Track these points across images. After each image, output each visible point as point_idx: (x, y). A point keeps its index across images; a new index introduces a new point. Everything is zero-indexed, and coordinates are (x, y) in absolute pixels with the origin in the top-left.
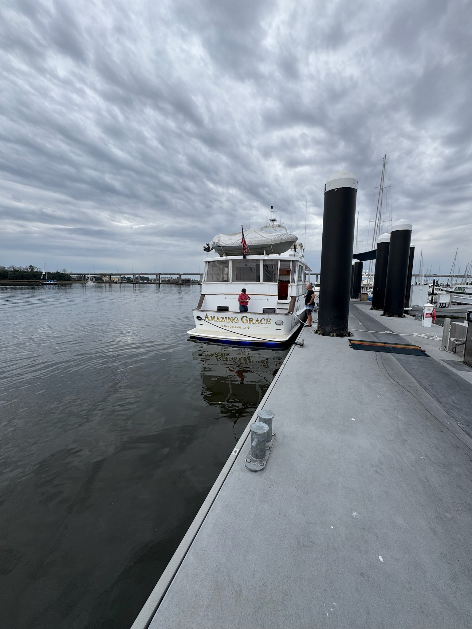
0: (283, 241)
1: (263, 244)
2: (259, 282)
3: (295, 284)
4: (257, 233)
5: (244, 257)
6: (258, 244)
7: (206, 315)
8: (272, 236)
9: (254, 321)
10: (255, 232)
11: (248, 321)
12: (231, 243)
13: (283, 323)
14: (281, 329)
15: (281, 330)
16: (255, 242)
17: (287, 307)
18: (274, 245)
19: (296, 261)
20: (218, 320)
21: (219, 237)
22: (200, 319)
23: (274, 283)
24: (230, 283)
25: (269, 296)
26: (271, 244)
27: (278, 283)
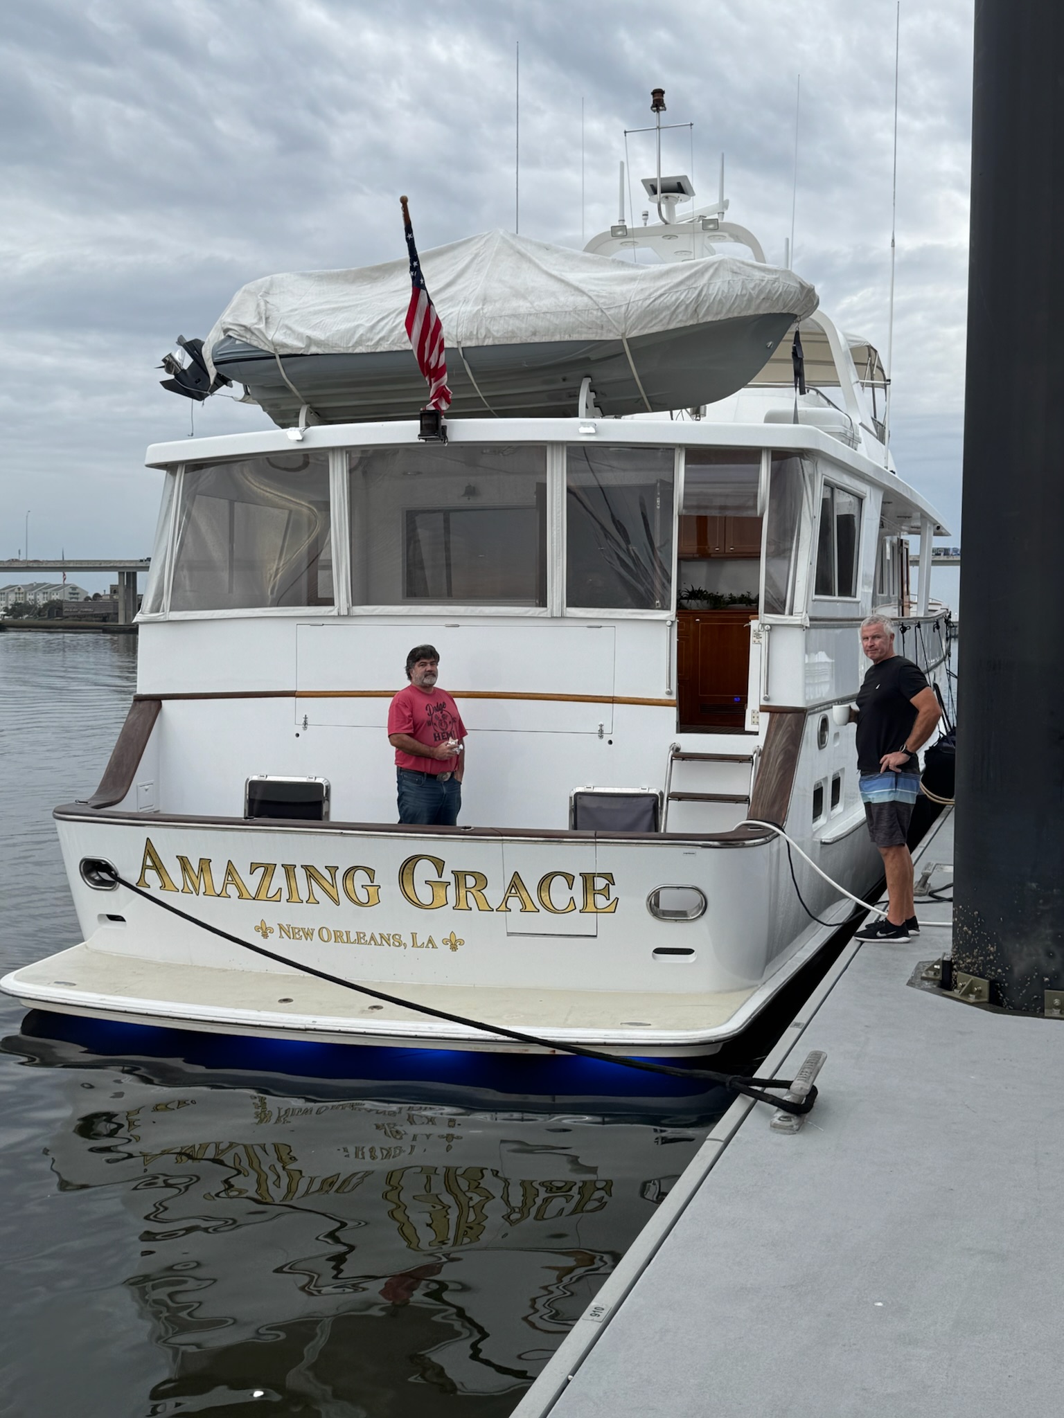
0: (709, 319)
1: (567, 338)
2: (545, 605)
3: (796, 619)
4: (530, 261)
5: (433, 426)
6: (536, 339)
7: (150, 851)
8: (632, 279)
9: (494, 894)
10: (519, 252)
11: (451, 890)
12: (348, 331)
13: (704, 907)
14: (689, 952)
15: (690, 958)
16: (513, 324)
17: (743, 782)
18: (647, 347)
19: (803, 453)
20: (232, 890)
21: (267, 293)
22: (105, 876)
23: (642, 614)
24: (337, 614)
25: (611, 705)
26: (623, 334)
27: (671, 616)
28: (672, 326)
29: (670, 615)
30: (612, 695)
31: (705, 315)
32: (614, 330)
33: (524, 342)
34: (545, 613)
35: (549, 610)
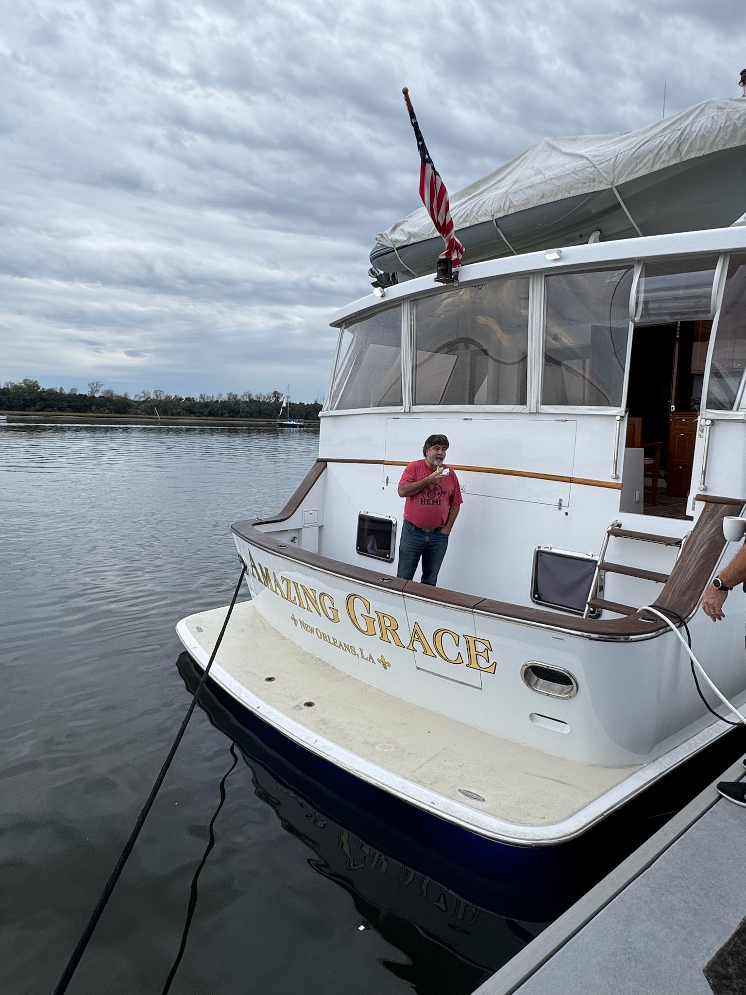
0: (693, 155)
2: (525, 403)
3: (740, 414)
4: (558, 151)
9: (404, 635)
10: (553, 148)
11: (377, 625)
13: (575, 689)
16: (528, 193)
23: (598, 410)
24: (403, 411)
25: (569, 483)
26: (612, 183)
27: (620, 412)
28: (656, 168)
29: (620, 410)
30: (571, 476)
31: (688, 152)
32: (604, 181)
33: (536, 205)
34: (525, 410)
35: (528, 408)
